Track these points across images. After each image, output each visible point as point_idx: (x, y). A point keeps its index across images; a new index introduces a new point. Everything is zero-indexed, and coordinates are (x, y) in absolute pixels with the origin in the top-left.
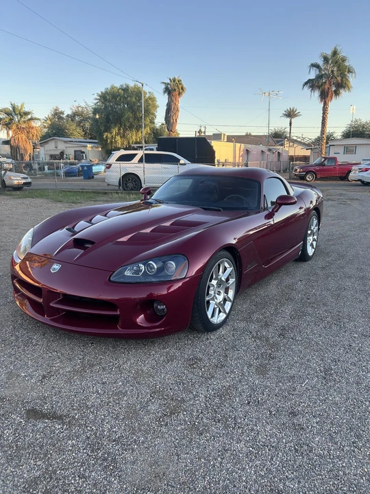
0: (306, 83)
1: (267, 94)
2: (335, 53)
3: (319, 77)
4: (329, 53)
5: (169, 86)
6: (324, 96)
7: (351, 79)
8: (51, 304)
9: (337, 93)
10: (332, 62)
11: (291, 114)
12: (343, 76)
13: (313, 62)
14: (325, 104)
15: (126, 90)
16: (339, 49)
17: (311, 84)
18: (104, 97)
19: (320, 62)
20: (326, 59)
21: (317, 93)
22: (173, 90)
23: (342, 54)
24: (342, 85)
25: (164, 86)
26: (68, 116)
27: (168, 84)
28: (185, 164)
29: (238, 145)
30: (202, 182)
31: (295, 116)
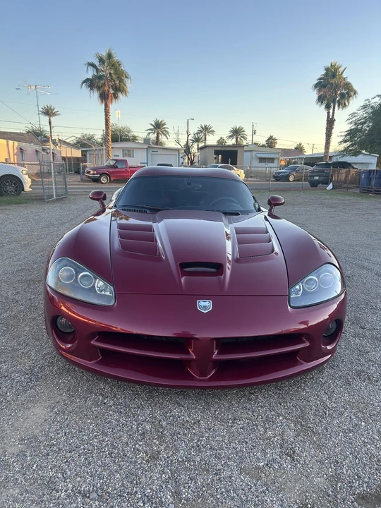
0: (84, 82)
1: (33, 88)
2: (110, 56)
3: (95, 77)
4: (104, 54)
6: (104, 97)
7: (129, 85)
9: (115, 96)
10: (108, 64)
11: (49, 112)
12: (121, 81)
13: (90, 61)
14: (106, 106)
16: (113, 52)
17: (91, 83)
19: (97, 64)
20: (101, 60)
21: (96, 94)
23: (117, 57)
24: (119, 89)
29: (11, 142)
31: (54, 114)
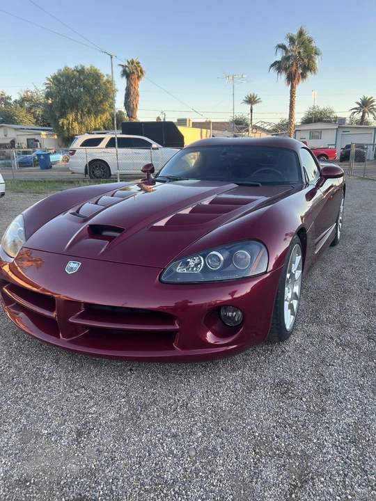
0: (272, 66)
1: (231, 78)
2: (301, 34)
3: (286, 59)
4: (295, 33)
5: (127, 69)
6: (291, 79)
7: (318, 61)
8: (70, 320)
9: (303, 76)
10: (298, 43)
11: (251, 101)
12: (310, 58)
13: (280, 43)
14: (293, 87)
15: (81, 71)
16: (305, 29)
17: (278, 66)
18: (56, 80)
19: (287, 44)
20: (292, 40)
21: (284, 76)
22: (132, 73)
23: (309, 34)
24: (308, 68)
25: (121, 69)
26: (15, 101)
27: (126, 66)
28: (157, 149)
29: (204, 131)
30: (225, 154)
31: (256, 102)
